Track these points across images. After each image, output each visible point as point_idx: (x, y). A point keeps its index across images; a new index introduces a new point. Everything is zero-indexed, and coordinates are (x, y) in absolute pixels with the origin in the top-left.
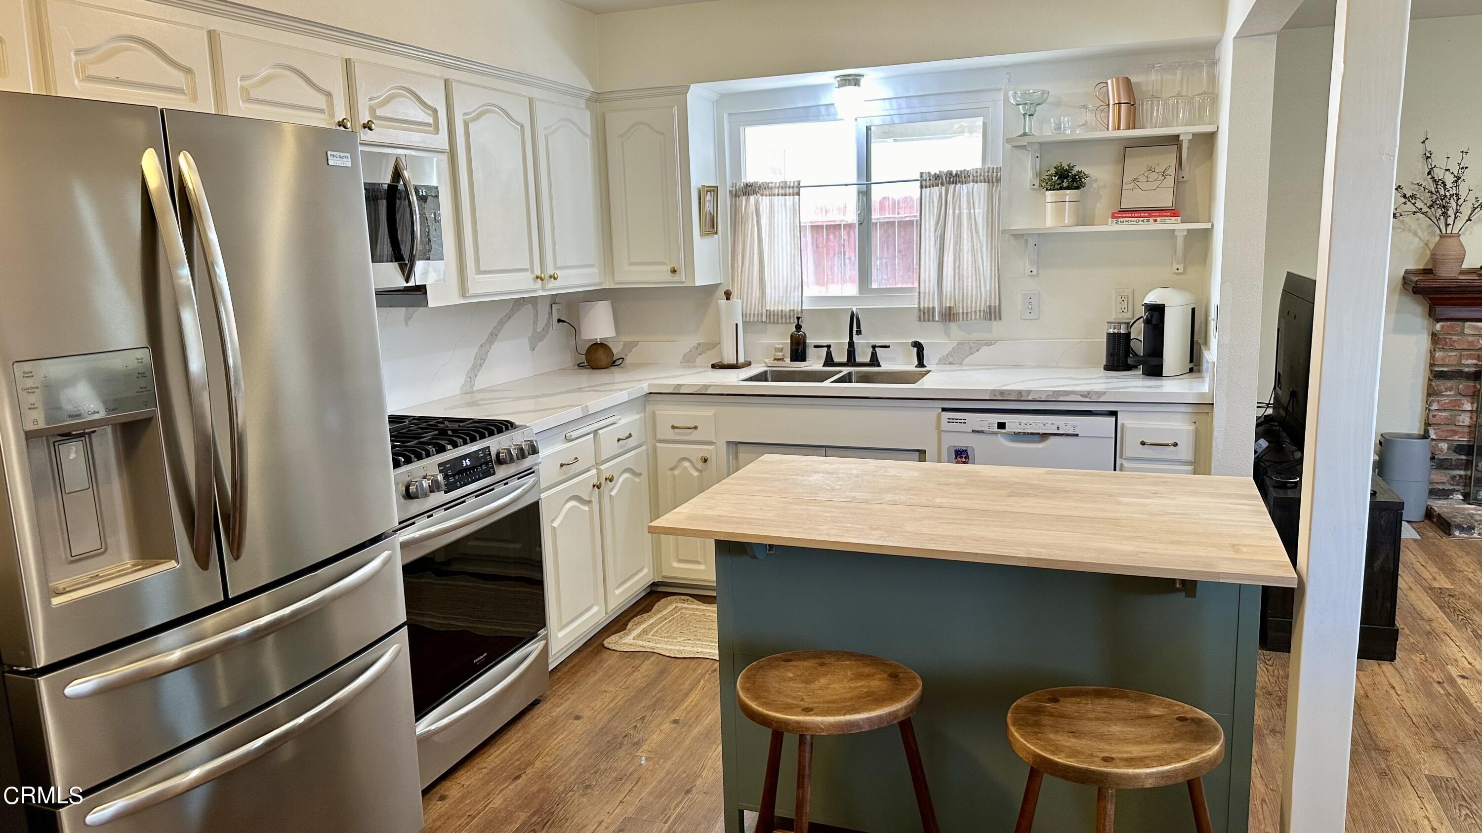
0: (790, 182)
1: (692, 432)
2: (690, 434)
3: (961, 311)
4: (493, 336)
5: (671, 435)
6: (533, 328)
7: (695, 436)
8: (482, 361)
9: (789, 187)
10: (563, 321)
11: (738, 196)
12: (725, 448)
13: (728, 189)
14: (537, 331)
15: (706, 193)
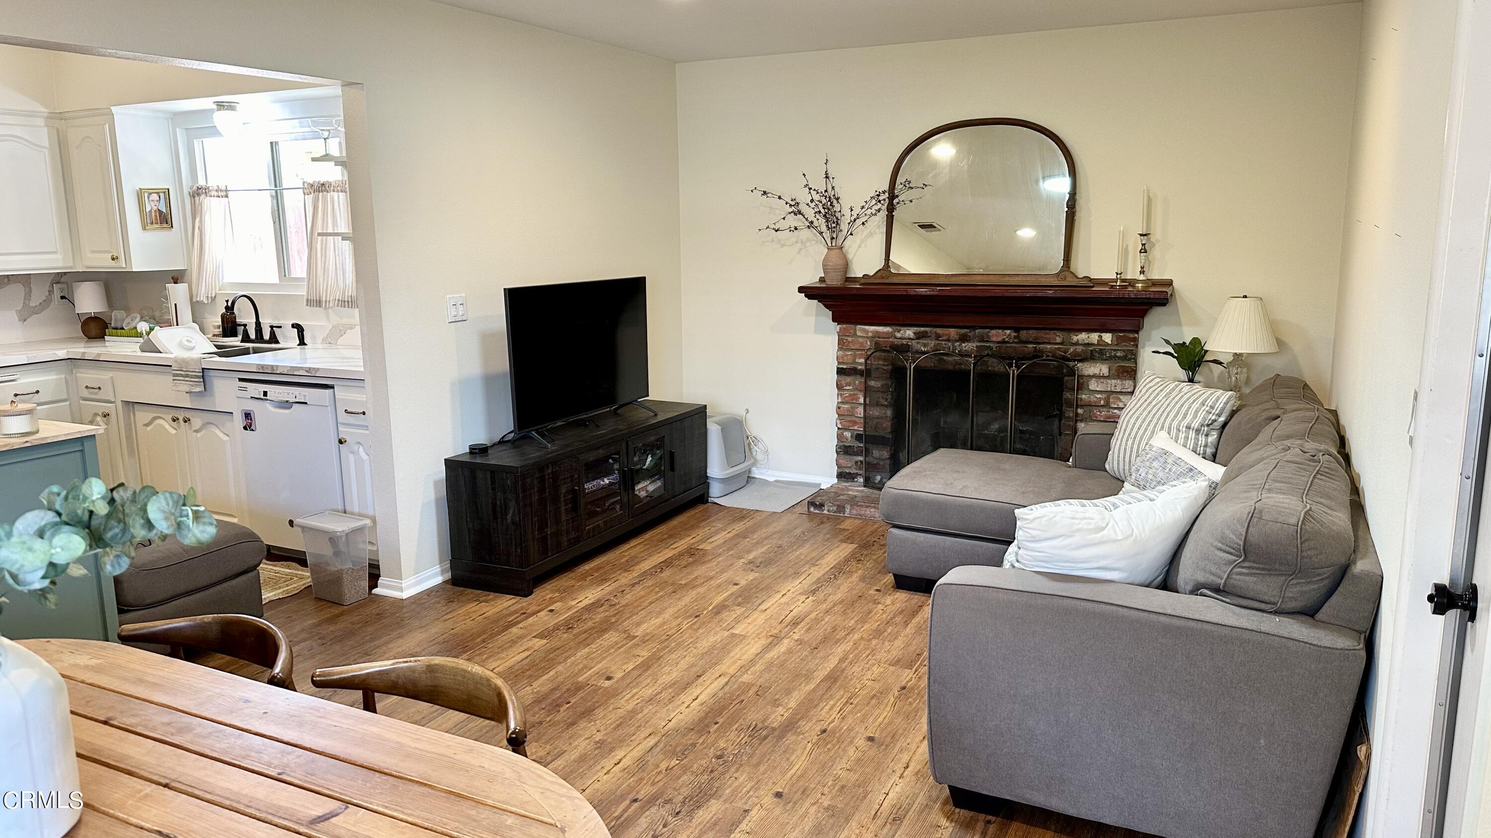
0: (223, 187)
1: (99, 392)
2: (96, 394)
3: (324, 299)
5: (86, 393)
6: (24, 303)
7: (101, 395)
9: (222, 191)
10: (66, 298)
11: (194, 197)
12: (120, 404)
13: (186, 190)
14: (31, 305)
15: (146, 195)
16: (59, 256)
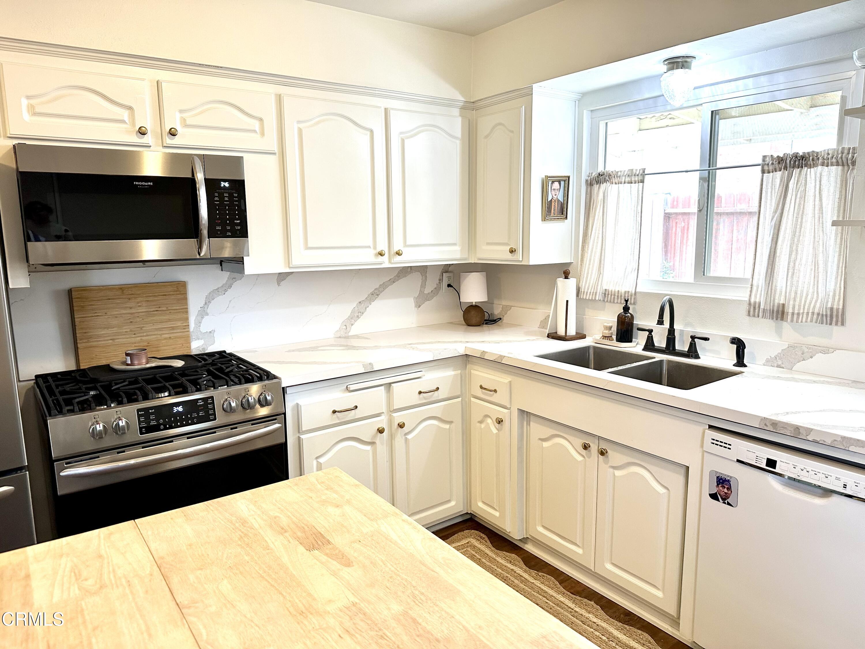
0: (637, 170)
1: (493, 394)
2: (491, 396)
4: (375, 295)
5: (479, 393)
6: (420, 290)
7: (495, 398)
8: (360, 314)
9: (635, 175)
10: (452, 286)
11: (591, 185)
12: (515, 413)
13: (584, 177)
14: (425, 292)
15: (550, 182)
16: (457, 248)
